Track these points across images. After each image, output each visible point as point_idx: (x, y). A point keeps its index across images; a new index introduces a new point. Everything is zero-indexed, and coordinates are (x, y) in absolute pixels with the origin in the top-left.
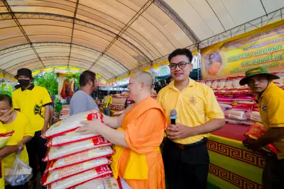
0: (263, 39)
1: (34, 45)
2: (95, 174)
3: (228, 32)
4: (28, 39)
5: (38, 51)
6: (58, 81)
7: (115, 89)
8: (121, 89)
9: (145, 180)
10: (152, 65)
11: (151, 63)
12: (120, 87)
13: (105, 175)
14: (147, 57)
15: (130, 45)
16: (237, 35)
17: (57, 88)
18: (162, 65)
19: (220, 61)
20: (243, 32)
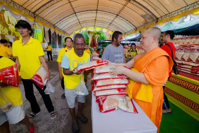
1: (77, 14)
2: (117, 92)
4: (74, 11)
5: (79, 18)
6: (89, 36)
7: (124, 42)
8: (128, 42)
9: (149, 103)
10: (157, 22)
11: (157, 20)
12: (128, 40)
13: (123, 94)
14: (153, 15)
15: (139, 6)
17: (88, 40)
18: (167, 21)
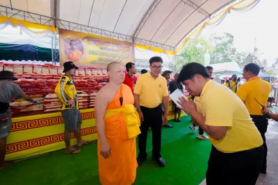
0: (110, 47)
3: (90, 29)
16: (96, 34)
19: (82, 50)
20: (100, 35)
